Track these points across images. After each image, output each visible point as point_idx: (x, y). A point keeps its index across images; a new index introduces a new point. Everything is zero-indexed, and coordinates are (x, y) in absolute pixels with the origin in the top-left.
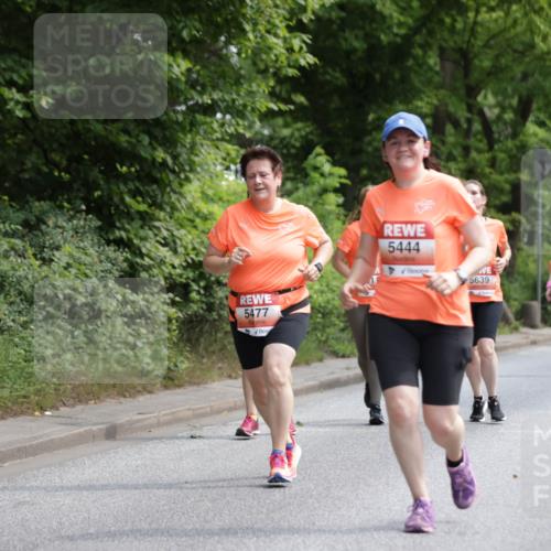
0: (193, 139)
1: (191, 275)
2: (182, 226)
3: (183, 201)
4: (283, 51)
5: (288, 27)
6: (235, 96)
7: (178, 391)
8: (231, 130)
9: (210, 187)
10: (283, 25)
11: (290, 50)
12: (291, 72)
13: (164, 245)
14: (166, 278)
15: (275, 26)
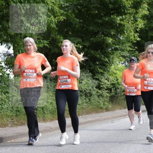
0: (113, 56)
1: (112, 86)
2: (110, 76)
3: (110, 70)
4: (133, 38)
5: (134, 32)
6: (122, 47)
7: (109, 112)
8: (122, 54)
9: (116, 67)
10: (133, 31)
11: (134, 37)
12: (135, 42)
13: (106, 80)
14: (106, 87)
15: (131, 31)
